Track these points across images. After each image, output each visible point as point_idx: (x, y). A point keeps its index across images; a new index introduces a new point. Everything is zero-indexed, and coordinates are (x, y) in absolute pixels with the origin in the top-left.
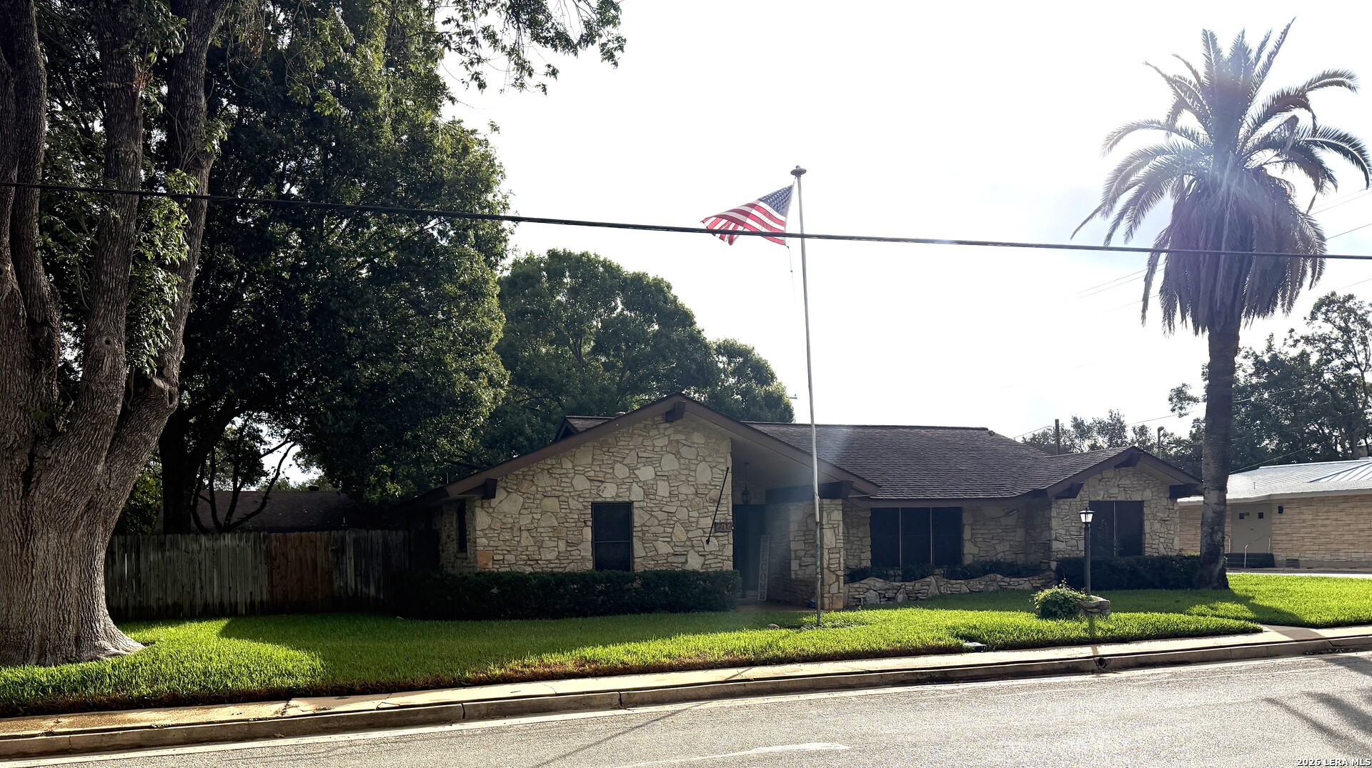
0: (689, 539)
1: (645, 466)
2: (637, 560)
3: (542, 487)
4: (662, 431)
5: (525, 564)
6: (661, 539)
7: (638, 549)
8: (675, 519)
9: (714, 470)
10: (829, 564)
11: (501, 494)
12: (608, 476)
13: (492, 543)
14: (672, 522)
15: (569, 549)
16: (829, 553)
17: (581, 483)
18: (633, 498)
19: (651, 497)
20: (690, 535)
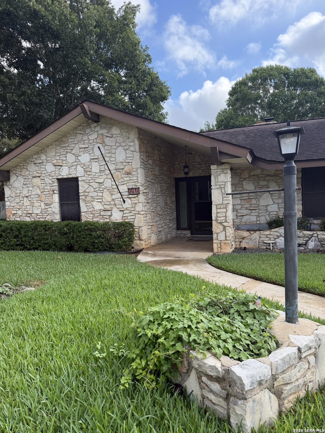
0: (113, 200)
1: (84, 153)
2: (82, 214)
3: (32, 172)
4: (93, 129)
5: (26, 216)
6: (96, 200)
7: (83, 207)
8: (103, 187)
9: (127, 151)
10: (217, 217)
11: (13, 178)
12: (64, 162)
13: (12, 205)
14: (102, 189)
15: (46, 207)
16: (217, 208)
17: (50, 168)
18: (78, 175)
19: (88, 173)
20: (114, 197)
